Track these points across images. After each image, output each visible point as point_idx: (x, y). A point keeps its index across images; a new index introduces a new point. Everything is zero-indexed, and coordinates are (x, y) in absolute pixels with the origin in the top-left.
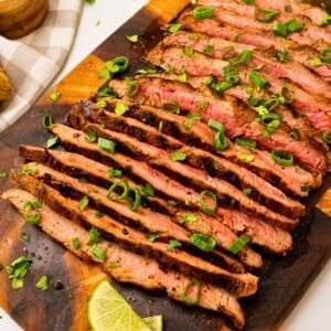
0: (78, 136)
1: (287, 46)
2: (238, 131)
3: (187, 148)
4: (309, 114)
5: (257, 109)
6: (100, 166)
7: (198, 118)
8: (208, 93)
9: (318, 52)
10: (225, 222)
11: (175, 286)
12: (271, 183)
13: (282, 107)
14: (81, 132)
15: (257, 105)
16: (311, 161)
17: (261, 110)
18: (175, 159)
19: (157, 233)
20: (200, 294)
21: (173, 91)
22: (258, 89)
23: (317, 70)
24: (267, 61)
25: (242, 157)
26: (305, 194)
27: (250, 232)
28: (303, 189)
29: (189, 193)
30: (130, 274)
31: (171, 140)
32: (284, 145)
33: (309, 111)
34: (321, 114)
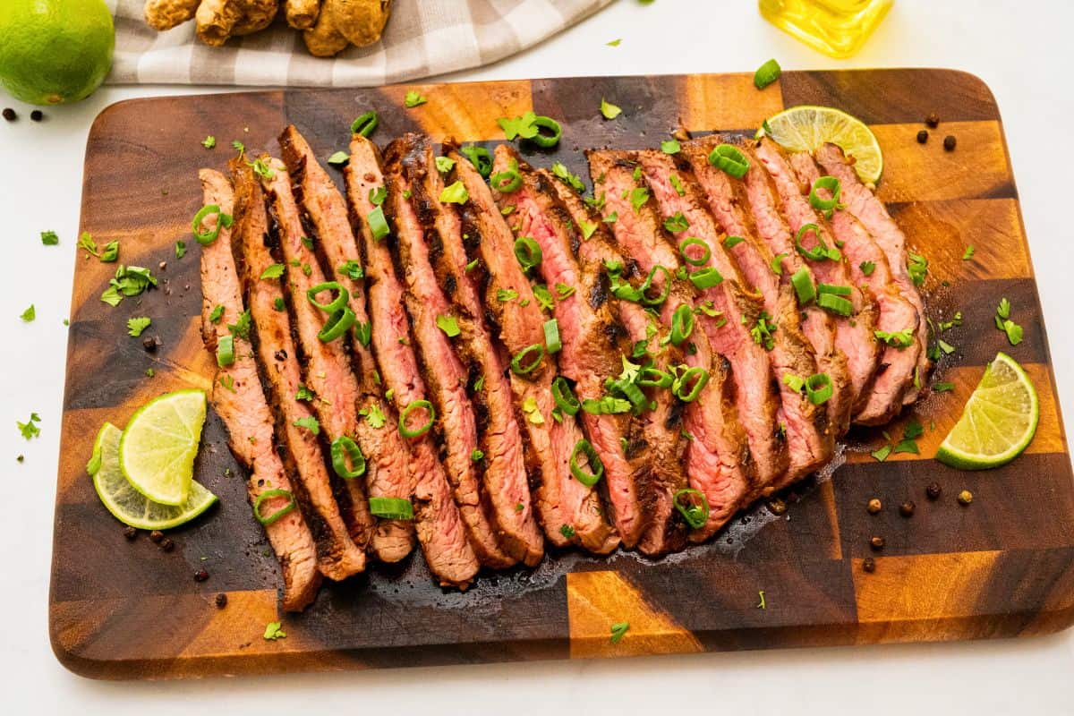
0: (372, 179)
1: (783, 319)
2: (573, 372)
3: (475, 325)
4: (697, 443)
5: (626, 364)
6: (350, 245)
7: (546, 303)
8: (590, 279)
9: (815, 370)
10: (413, 467)
11: (266, 479)
12: (528, 479)
13: (666, 395)
14: (379, 176)
15: (633, 361)
16: (619, 507)
17: (631, 371)
18: (442, 325)
19: (314, 394)
20: (282, 518)
21: (552, 234)
22: (667, 339)
23: (784, 394)
24: (735, 314)
25: (528, 407)
26: (561, 539)
27: (427, 511)
28: (565, 530)
29: (411, 387)
30: (233, 412)
31: (467, 295)
32: (605, 450)
33: (702, 439)
34: (712, 460)
